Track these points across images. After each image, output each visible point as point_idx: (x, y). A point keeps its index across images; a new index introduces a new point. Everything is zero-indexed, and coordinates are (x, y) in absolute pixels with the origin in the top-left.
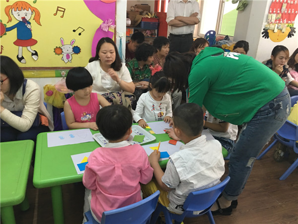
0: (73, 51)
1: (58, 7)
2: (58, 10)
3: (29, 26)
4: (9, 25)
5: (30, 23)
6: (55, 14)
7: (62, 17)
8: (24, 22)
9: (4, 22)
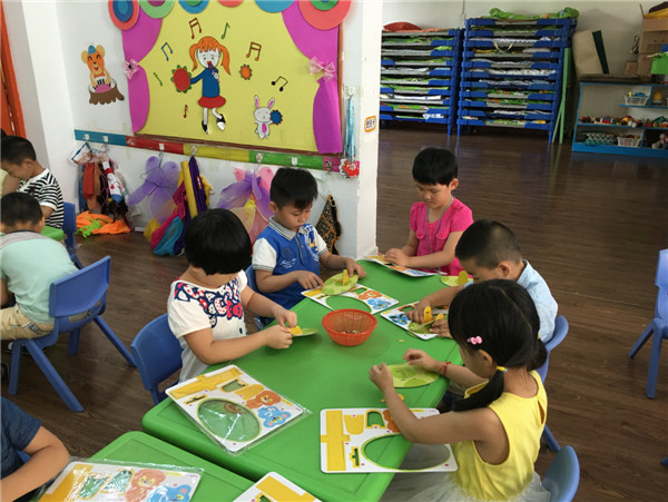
0: (271, 119)
1: (252, 43)
2: (251, 48)
3: (216, 76)
5: (217, 71)
6: (248, 56)
7: (257, 59)
8: (211, 69)
9: (189, 70)
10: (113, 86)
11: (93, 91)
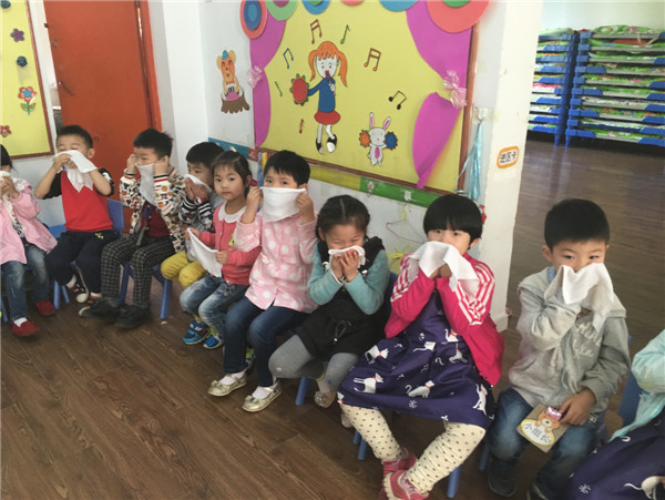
0: (385, 142)
1: (372, 50)
2: (370, 55)
3: (333, 88)
4: (312, 85)
5: (334, 82)
6: (366, 65)
7: (375, 69)
8: (328, 79)
9: (307, 80)
10: (240, 95)
11: (225, 98)
